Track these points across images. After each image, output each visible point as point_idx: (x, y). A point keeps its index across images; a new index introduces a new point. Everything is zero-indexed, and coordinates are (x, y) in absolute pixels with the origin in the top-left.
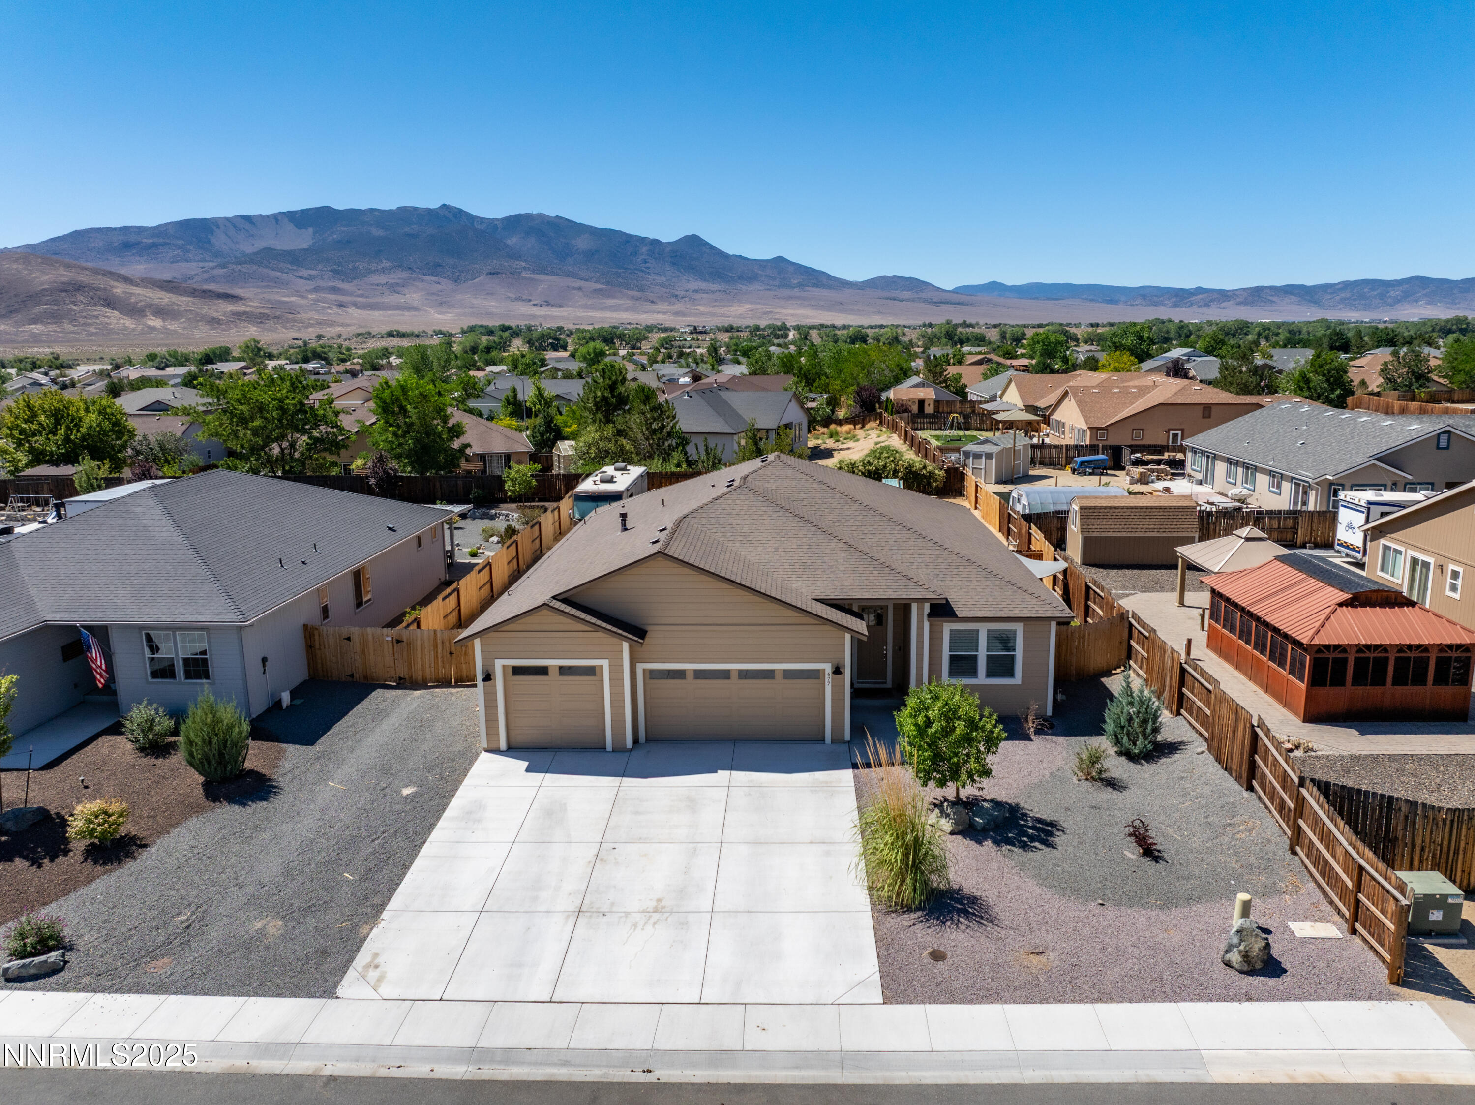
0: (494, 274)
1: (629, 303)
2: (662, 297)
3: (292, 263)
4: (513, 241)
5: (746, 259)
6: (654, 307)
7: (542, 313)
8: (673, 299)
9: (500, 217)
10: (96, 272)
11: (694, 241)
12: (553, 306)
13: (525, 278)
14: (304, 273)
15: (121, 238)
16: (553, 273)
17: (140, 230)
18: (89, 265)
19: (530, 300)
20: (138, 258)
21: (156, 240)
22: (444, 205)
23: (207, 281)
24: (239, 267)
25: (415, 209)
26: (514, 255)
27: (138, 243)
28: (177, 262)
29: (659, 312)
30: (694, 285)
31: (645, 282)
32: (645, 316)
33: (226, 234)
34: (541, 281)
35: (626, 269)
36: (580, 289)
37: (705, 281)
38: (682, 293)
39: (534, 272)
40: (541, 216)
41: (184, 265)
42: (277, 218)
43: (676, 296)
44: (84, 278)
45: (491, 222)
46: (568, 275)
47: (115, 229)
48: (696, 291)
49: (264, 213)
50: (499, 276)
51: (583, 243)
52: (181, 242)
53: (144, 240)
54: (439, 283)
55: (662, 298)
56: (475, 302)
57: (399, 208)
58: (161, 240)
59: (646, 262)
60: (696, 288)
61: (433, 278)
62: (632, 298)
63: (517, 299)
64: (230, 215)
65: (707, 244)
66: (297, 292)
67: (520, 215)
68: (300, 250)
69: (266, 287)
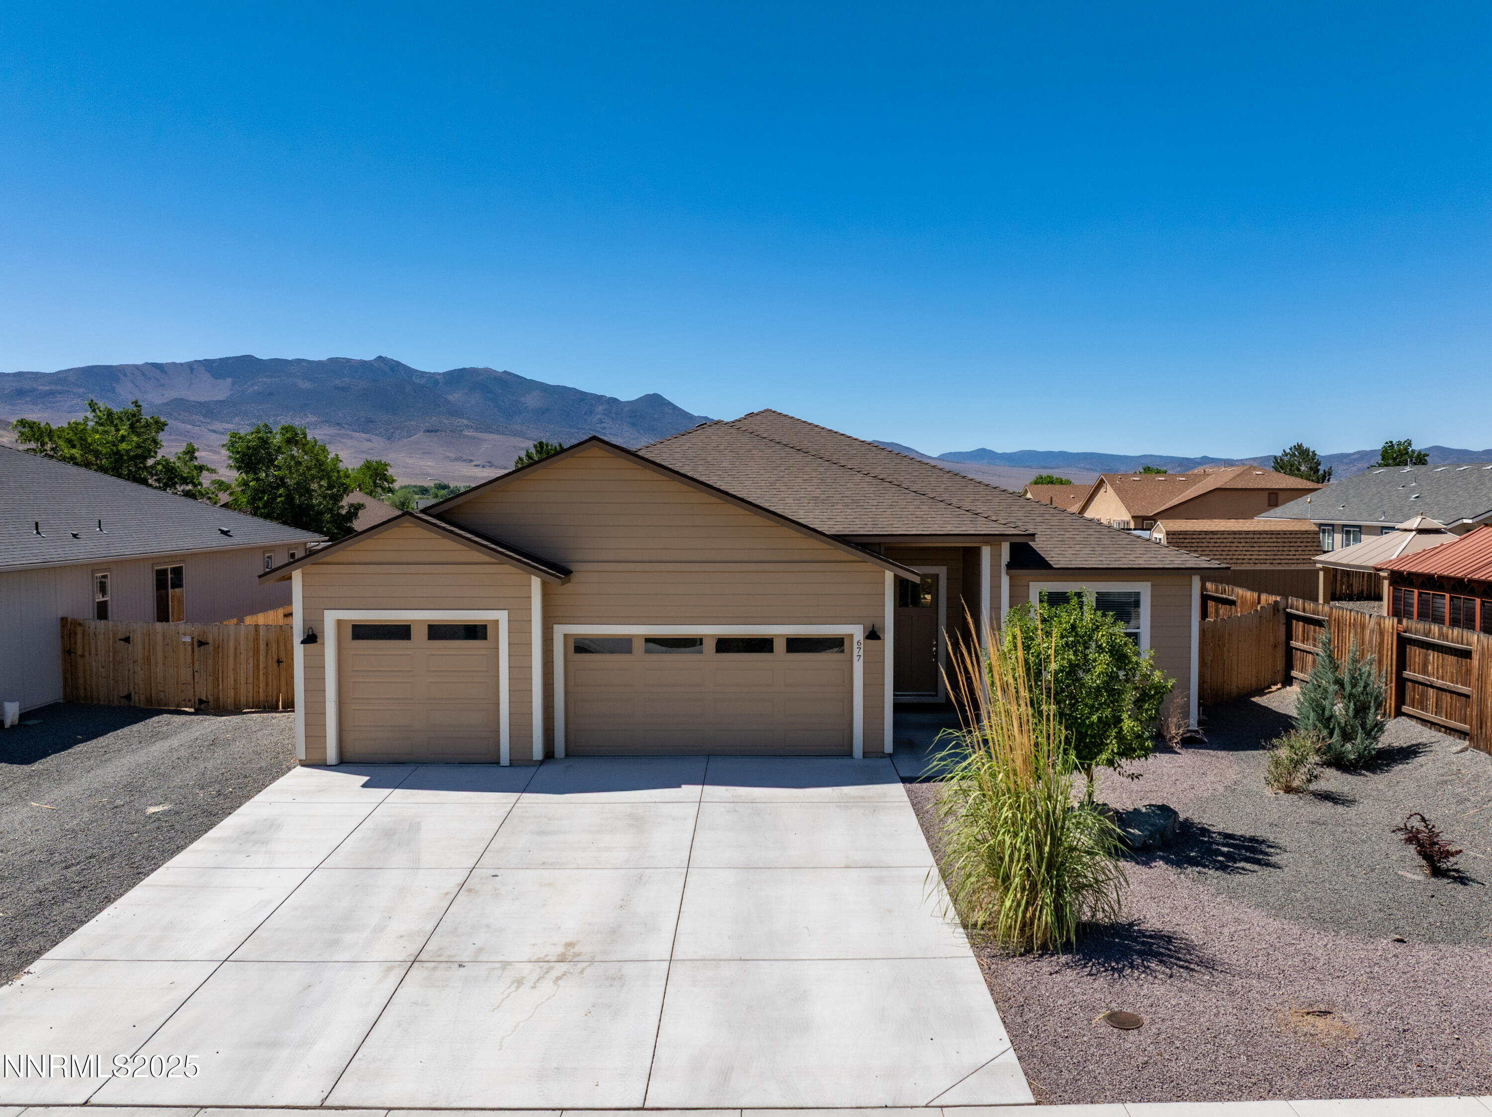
0: (432, 431)
3: (205, 416)
4: (455, 397)
9: (441, 371)
11: (655, 402)
13: (467, 437)
14: (218, 426)
15: (14, 384)
16: (498, 432)
17: (36, 376)
19: (471, 461)
21: (53, 387)
22: (380, 357)
25: (348, 360)
26: (455, 412)
27: (33, 390)
33: (134, 383)
34: (486, 440)
35: (579, 429)
39: (477, 430)
40: (487, 371)
42: (192, 367)
45: (432, 378)
46: (516, 434)
47: (8, 375)
49: (178, 361)
50: (438, 433)
51: (532, 401)
52: (81, 390)
53: (41, 387)
54: (370, 440)
56: (410, 461)
57: (330, 359)
58: (59, 388)
59: (602, 422)
61: (364, 435)
63: (457, 459)
64: (140, 361)
65: (669, 404)
66: (208, 446)
67: (464, 369)
68: (217, 402)
69: (173, 440)
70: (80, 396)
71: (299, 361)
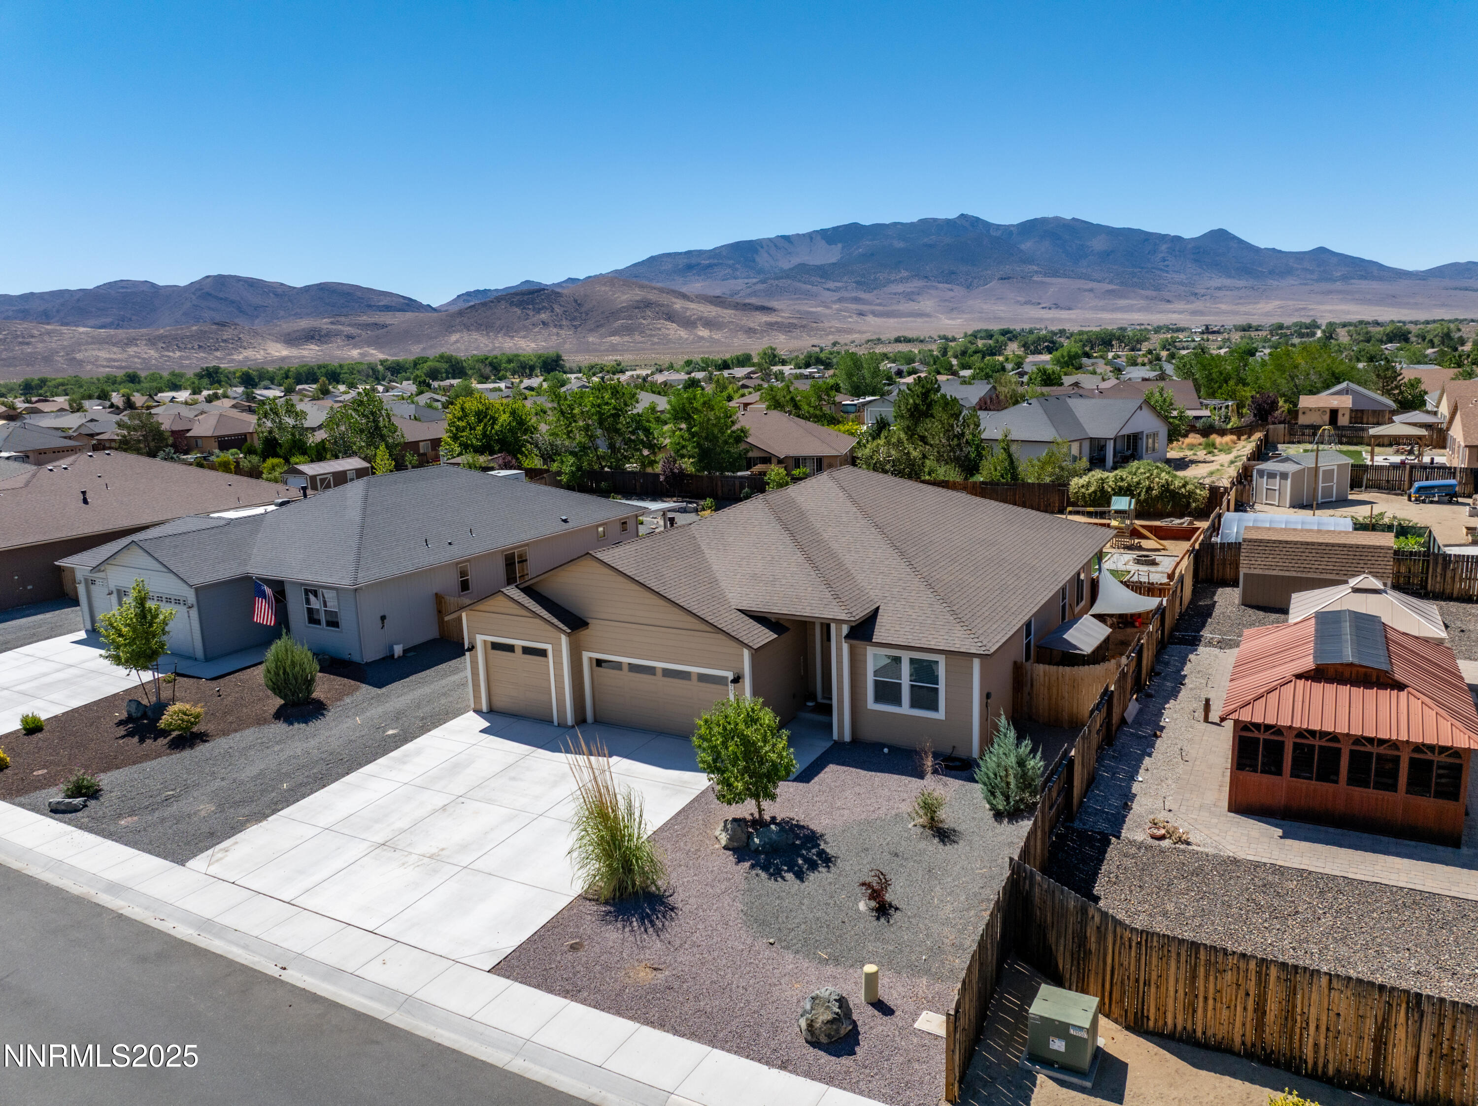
0: (1005, 278)
1: (1143, 303)
2: (1180, 295)
3: (821, 277)
4: (1027, 246)
5: (1280, 252)
6: (1170, 306)
7: (1050, 316)
8: (1192, 298)
9: (1015, 223)
10: (662, 290)
11: (1220, 237)
12: (1062, 308)
13: (1036, 282)
14: (831, 285)
15: (685, 261)
16: (1065, 276)
17: (700, 253)
18: (659, 285)
19: (1039, 304)
20: (697, 277)
21: (711, 261)
22: (962, 215)
23: (749, 295)
24: (777, 282)
25: (935, 220)
26: (1027, 260)
27: (699, 264)
28: (727, 279)
29: (1175, 312)
30: (1218, 282)
31: (1162, 281)
32: (1159, 316)
33: (769, 254)
34: (1052, 284)
35: (1142, 268)
36: (1091, 290)
37: (1229, 276)
38: (1203, 291)
39: (1045, 275)
40: (1057, 219)
41: (732, 282)
42: (811, 237)
43: (1196, 294)
44: (652, 296)
45: (1007, 230)
46: (1080, 277)
47: (681, 253)
48: (1219, 289)
49: (801, 233)
50: (1011, 280)
51: (1098, 244)
52: (731, 262)
53: (703, 262)
54: (952, 290)
55: (1179, 297)
56: (985, 307)
57: (920, 220)
58: (716, 261)
59: (1165, 261)
60: (1219, 285)
61: (947, 286)
62: (1147, 298)
63: (1026, 303)
64: (772, 236)
65: (1235, 238)
66: (824, 303)
67: (1036, 219)
68: (830, 265)
69: (797, 299)
70: (730, 266)
71: (895, 224)
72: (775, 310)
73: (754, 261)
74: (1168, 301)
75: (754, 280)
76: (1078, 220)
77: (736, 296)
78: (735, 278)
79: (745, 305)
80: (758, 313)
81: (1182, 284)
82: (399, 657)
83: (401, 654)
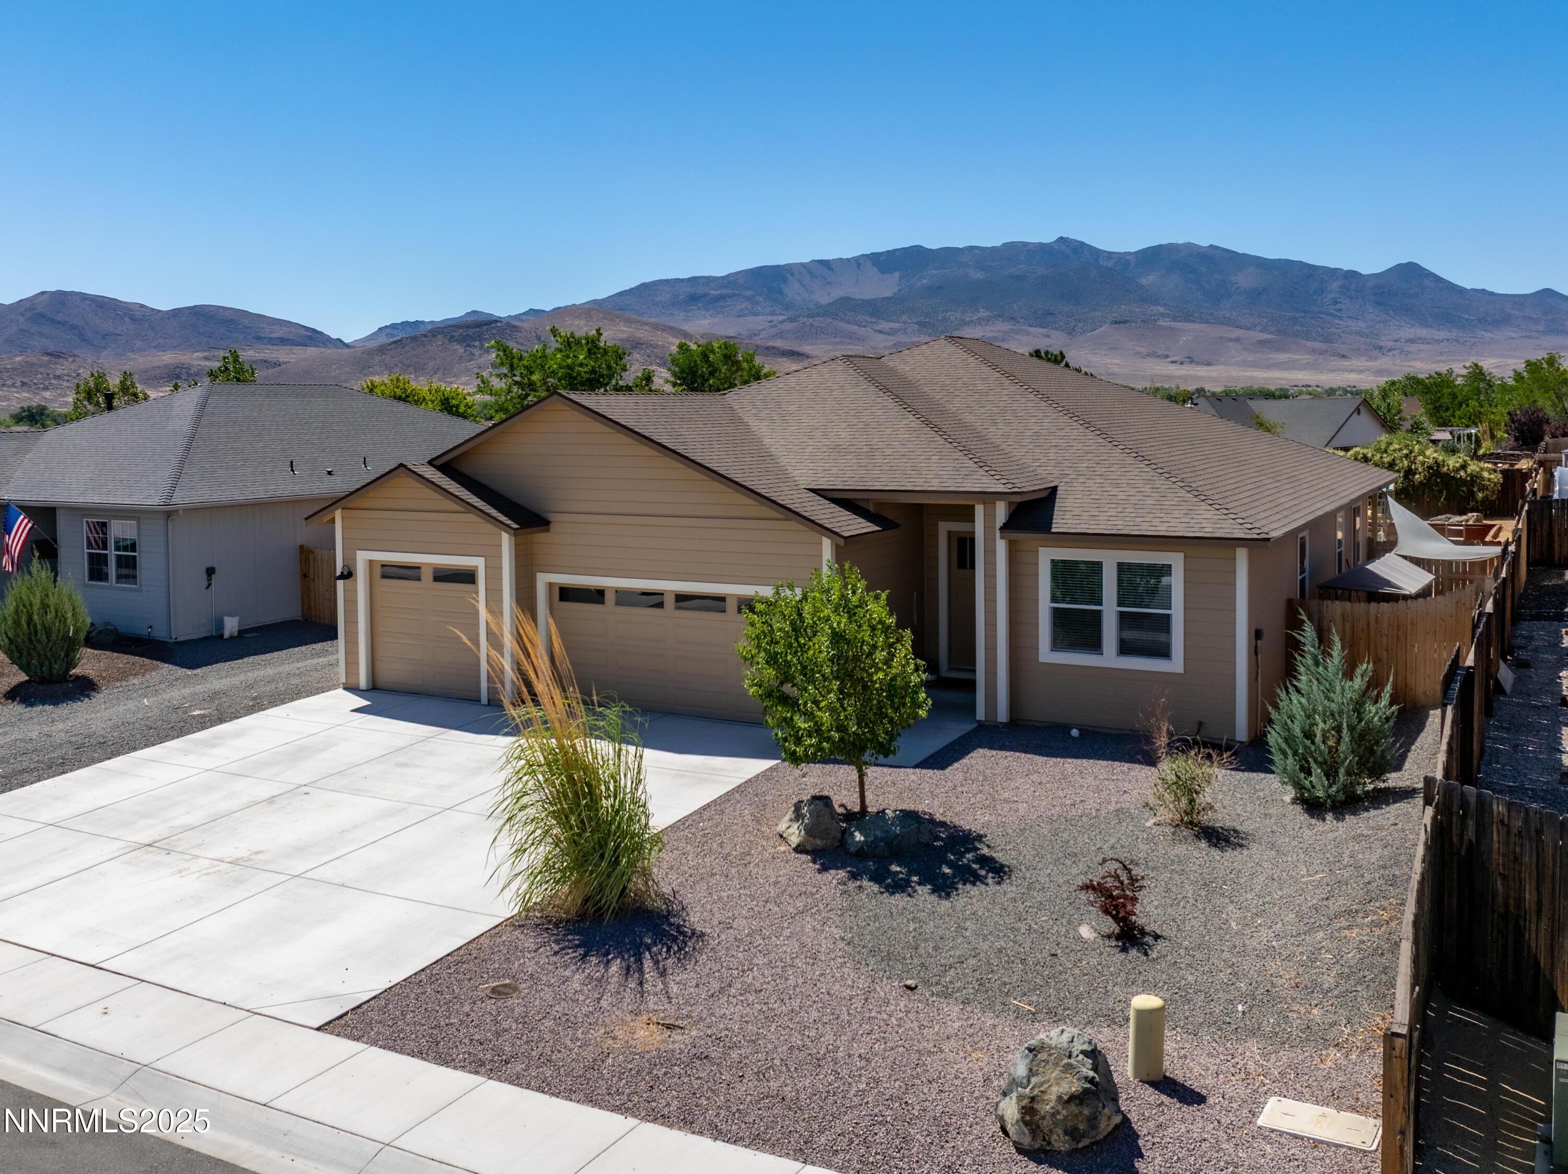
0: (1120, 322)
1: (1307, 358)
2: (1358, 349)
3: (872, 315)
5: (1492, 294)
6: (1346, 363)
7: (1183, 372)
8: (1376, 353)
9: (1133, 251)
10: (656, 327)
11: (1409, 273)
12: (1198, 363)
13: (1163, 327)
14: (885, 326)
15: (689, 290)
16: (1202, 321)
17: (708, 280)
18: (652, 320)
19: (1167, 356)
20: (702, 313)
21: (724, 291)
22: (1061, 238)
23: (774, 337)
24: (811, 320)
25: (1025, 244)
26: (1149, 298)
27: (705, 295)
28: (745, 315)
29: (1352, 371)
30: (1409, 332)
31: (1333, 330)
32: (1331, 376)
33: (801, 283)
34: (1184, 331)
35: (1306, 312)
36: (1237, 340)
37: (1426, 326)
38: (1390, 344)
39: (1175, 319)
40: (1189, 246)
41: (751, 319)
42: (858, 262)
43: (1380, 348)
44: (642, 334)
45: (1122, 258)
46: (1224, 322)
47: (682, 280)
48: (1412, 341)
49: (844, 257)
50: (1127, 325)
51: (1245, 280)
52: (750, 293)
53: (712, 292)
54: (1048, 336)
55: (1358, 352)
57: (1006, 244)
58: (729, 291)
59: (1336, 303)
60: (1412, 336)
61: (1040, 330)
62: (1314, 351)
63: (1150, 355)
64: (806, 260)
65: (1431, 274)
66: (873, 348)
67: (1160, 246)
68: (883, 299)
69: (837, 343)
70: (749, 299)
71: (972, 248)
72: (808, 357)
73: (781, 292)
74: (1343, 356)
75: (781, 318)
76: (1217, 248)
77: (755, 338)
78: (756, 314)
79: (767, 348)
80: (784, 359)
81: (1360, 333)
82: (231, 638)
83: (236, 634)
